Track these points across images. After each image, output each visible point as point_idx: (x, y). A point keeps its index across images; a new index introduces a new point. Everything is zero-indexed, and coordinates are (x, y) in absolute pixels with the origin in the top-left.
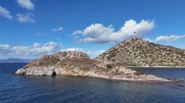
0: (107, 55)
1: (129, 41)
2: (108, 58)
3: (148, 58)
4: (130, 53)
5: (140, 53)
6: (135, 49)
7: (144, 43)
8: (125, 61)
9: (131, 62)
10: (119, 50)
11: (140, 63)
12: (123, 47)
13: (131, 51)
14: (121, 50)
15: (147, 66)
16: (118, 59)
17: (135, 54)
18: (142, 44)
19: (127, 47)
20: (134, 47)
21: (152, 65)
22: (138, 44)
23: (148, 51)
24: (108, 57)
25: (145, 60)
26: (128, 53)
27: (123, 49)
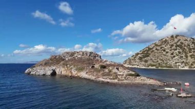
0: (139, 55)
1: (167, 39)
2: (140, 59)
3: (189, 58)
4: (167, 52)
5: (179, 53)
6: (174, 47)
7: (186, 40)
8: (160, 62)
9: (166, 63)
10: (154, 49)
11: (177, 64)
12: (159, 46)
13: (168, 50)
14: (156, 49)
15: (186, 68)
16: (151, 59)
17: (172, 54)
18: (184, 42)
19: (164, 46)
20: (172, 45)
21: (193, 67)
22: (178, 42)
23: (190, 49)
24: (140, 57)
25: (185, 60)
26: (164, 53)
27: (158, 48)
